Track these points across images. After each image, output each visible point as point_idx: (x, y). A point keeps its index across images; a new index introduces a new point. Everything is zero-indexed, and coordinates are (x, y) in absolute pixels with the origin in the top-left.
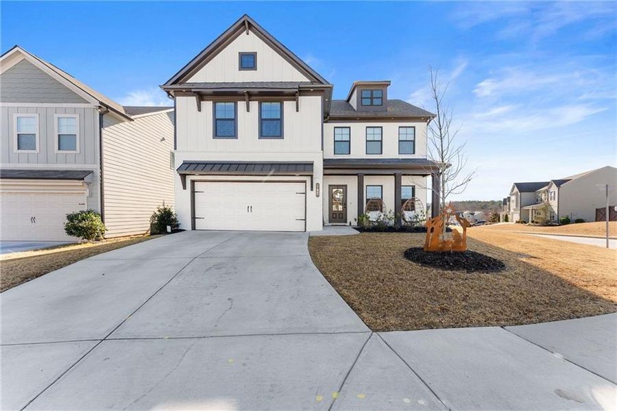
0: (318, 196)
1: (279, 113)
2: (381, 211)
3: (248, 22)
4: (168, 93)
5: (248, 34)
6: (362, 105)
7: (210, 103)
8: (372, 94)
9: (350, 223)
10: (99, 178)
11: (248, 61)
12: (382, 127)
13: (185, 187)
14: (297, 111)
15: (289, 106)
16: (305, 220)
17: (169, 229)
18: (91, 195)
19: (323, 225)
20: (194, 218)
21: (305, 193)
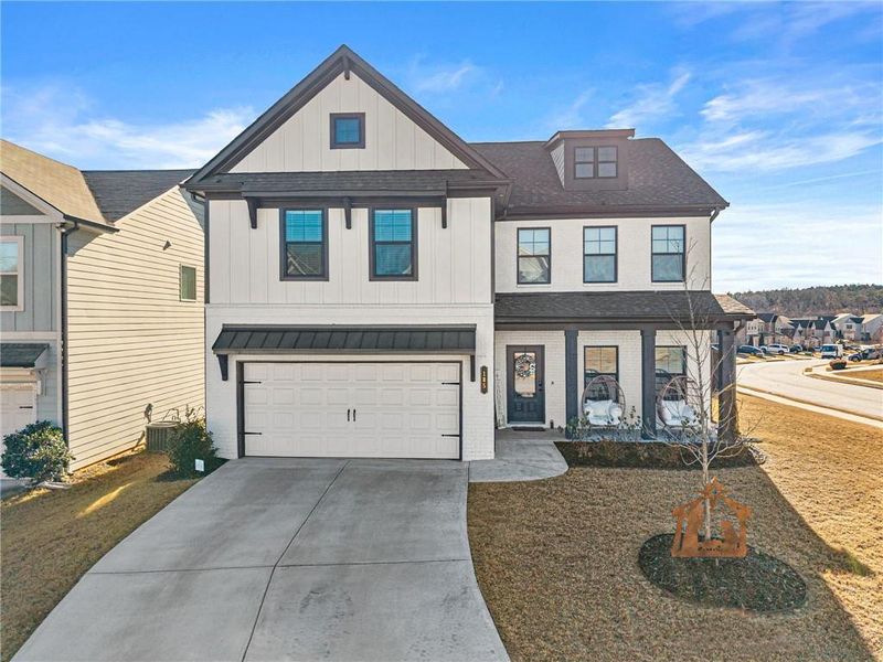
0: (484, 391)
1: (408, 230)
2: (617, 401)
3: (349, 60)
4: (194, 194)
5: (348, 78)
6: (575, 178)
7: (276, 211)
8: (596, 155)
9: (552, 424)
10: (60, 358)
11: (348, 131)
12: (616, 227)
13: (225, 377)
14: (444, 226)
15: (427, 216)
16: (460, 436)
17: (200, 465)
18: (45, 390)
19: (496, 428)
20: (242, 433)
21: (460, 384)
